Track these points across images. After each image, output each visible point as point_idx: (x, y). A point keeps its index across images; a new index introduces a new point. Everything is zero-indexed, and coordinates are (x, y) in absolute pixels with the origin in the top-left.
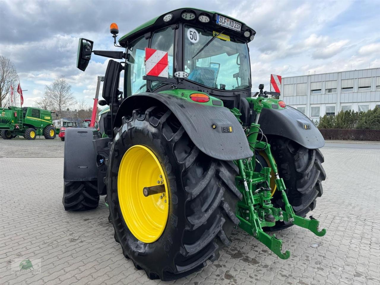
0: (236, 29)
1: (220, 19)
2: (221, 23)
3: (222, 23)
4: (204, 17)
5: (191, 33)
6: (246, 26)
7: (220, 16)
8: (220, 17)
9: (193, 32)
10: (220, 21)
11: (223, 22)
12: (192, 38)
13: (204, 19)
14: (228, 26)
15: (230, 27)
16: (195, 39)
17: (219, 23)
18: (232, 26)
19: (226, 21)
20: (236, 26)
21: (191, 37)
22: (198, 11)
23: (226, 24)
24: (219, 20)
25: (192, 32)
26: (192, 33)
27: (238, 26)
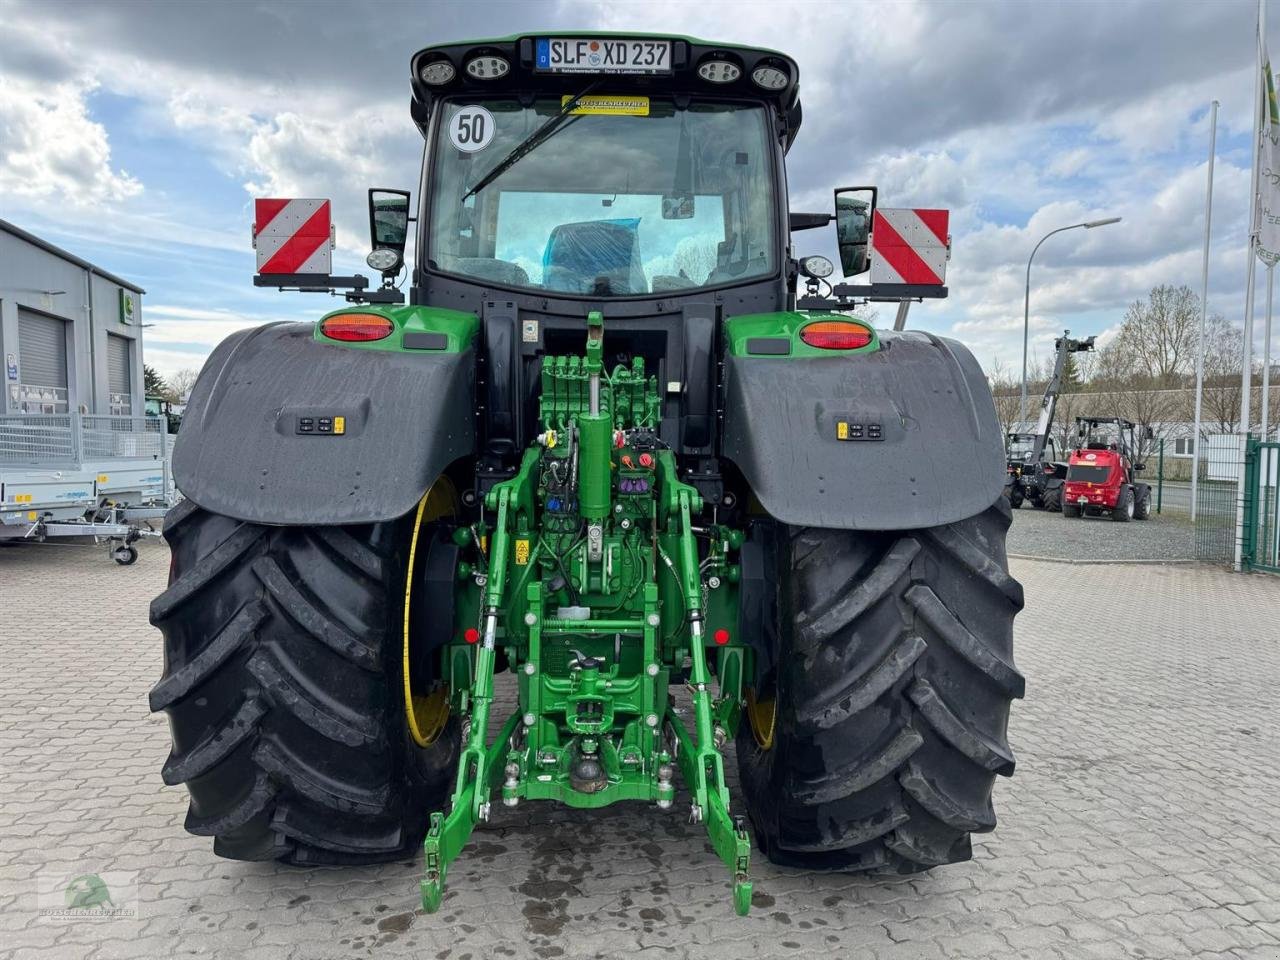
0: (645, 66)
1: (554, 50)
2: (562, 64)
3: (566, 61)
4: (487, 61)
5: (465, 121)
6: (696, 45)
7: (551, 42)
8: (554, 45)
9: (472, 118)
10: (557, 58)
11: (569, 59)
12: (464, 137)
13: (488, 69)
14: (601, 66)
15: (612, 67)
16: (477, 137)
17: (552, 64)
18: (619, 62)
19: (583, 49)
20: (645, 56)
21: (460, 136)
22: (457, 49)
23: (592, 61)
24: (552, 54)
25: (468, 117)
26: (469, 122)
27: (649, 53)
